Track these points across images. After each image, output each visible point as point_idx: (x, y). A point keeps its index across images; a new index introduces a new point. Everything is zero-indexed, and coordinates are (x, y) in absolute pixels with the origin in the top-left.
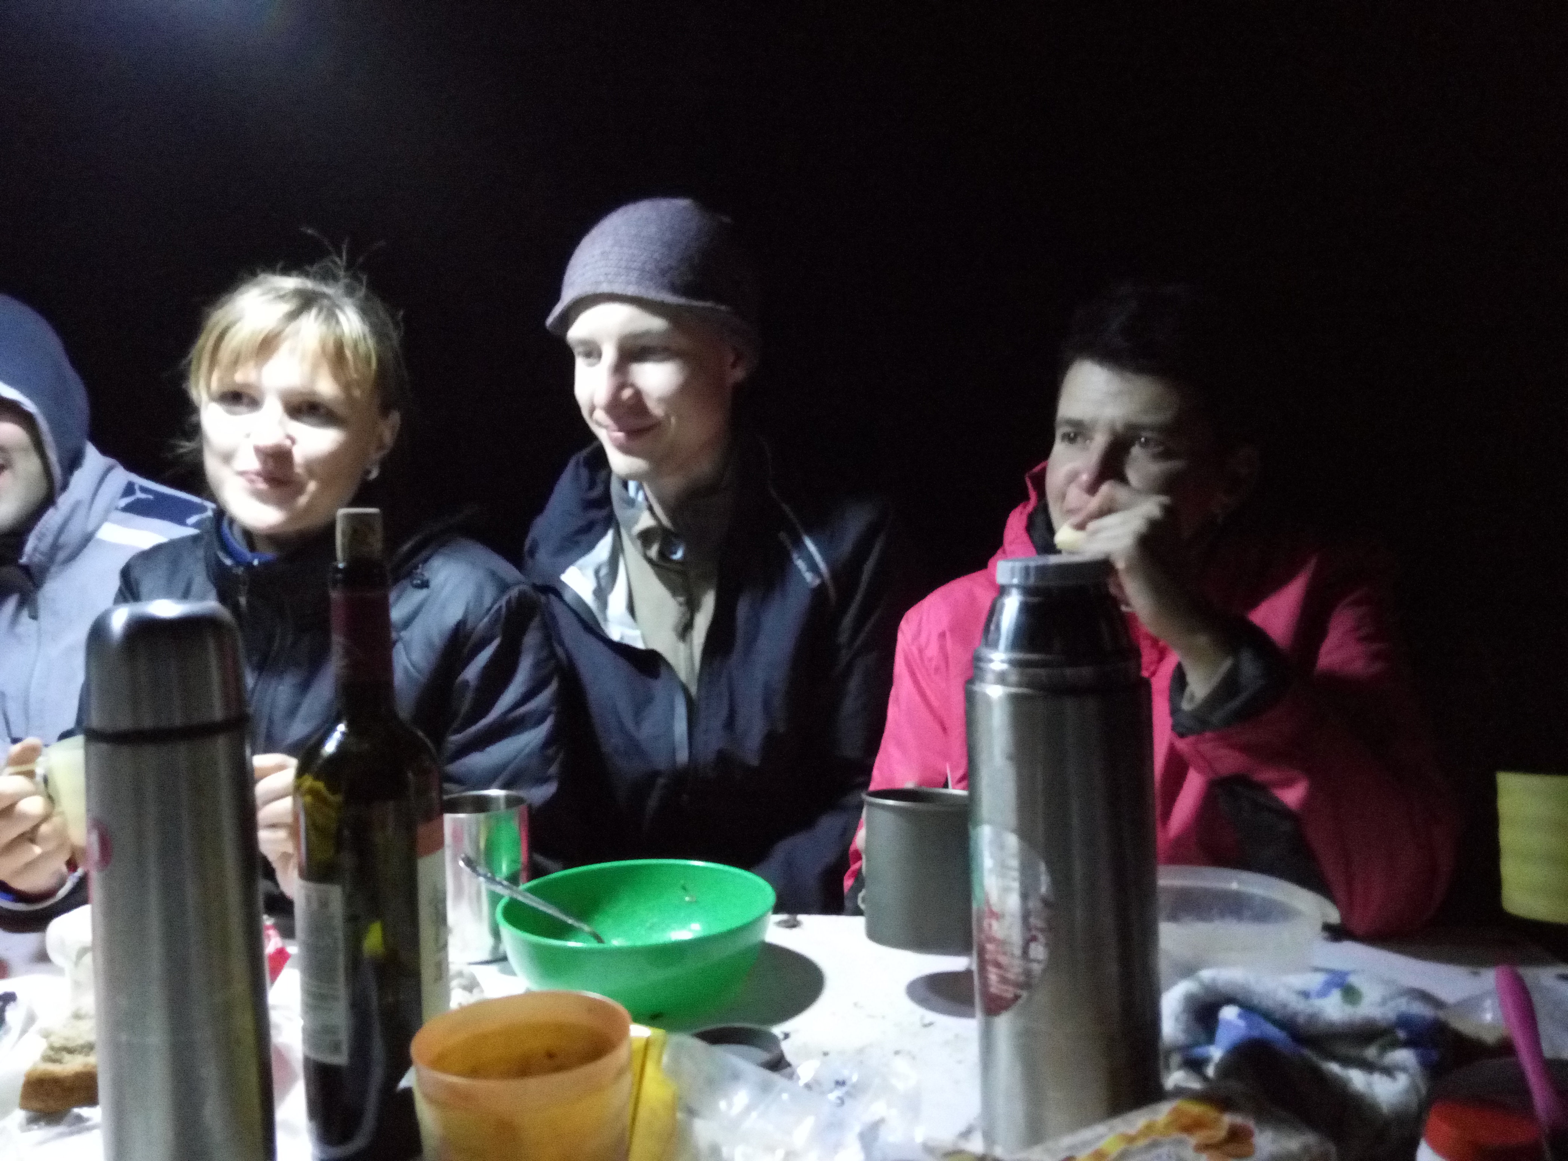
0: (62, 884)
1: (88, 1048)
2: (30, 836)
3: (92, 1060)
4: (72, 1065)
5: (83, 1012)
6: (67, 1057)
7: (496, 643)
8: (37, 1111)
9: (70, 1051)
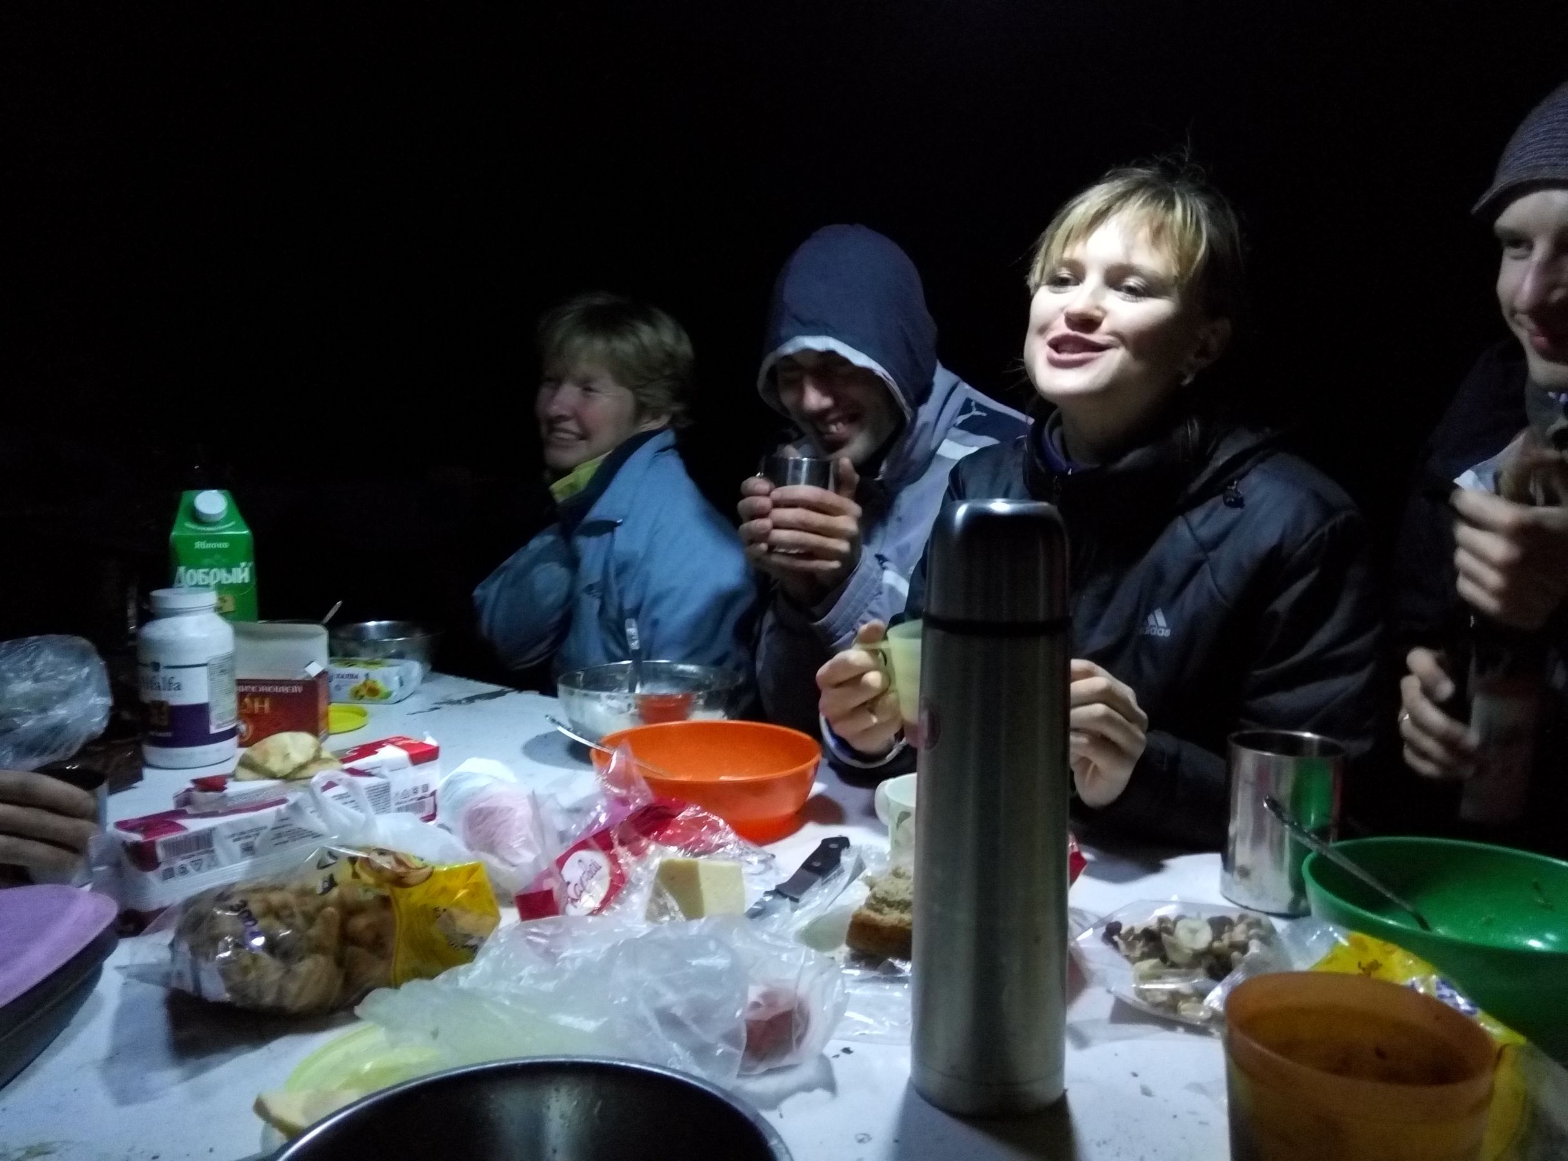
0: (891, 750)
1: (904, 905)
2: (870, 706)
3: (907, 917)
4: (891, 917)
5: (902, 871)
6: (886, 910)
7: (1313, 574)
8: (859, 950)
9: (891, 905)
